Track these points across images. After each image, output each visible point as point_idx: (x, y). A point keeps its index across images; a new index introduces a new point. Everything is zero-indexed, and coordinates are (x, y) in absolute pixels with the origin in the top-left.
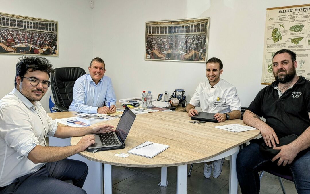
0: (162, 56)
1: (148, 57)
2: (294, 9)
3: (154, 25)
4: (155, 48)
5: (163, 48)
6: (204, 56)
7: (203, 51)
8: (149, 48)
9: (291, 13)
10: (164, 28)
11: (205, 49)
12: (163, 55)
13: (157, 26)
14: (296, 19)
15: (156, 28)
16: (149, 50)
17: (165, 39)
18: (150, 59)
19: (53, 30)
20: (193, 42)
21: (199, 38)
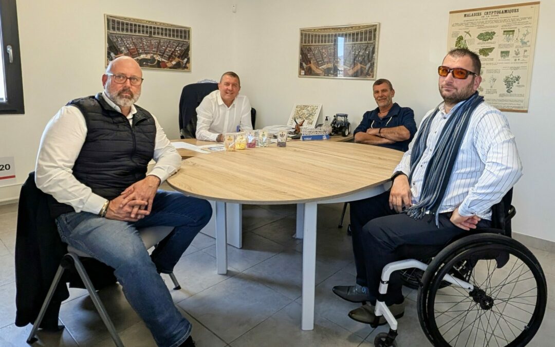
0: (321, 72)
1: (303, 72)
2: (483, 12)
3: (311, 33)
4: (312, 62)
5: (321, 61)
6: (372, 71)
7: (371, 65)
8: (304, 61)
9: (479, 17)
10: (322, 36)
11: (374, 63)
12: (321, 70)
13: (315, 33)
14: (485, 25)
15: (312, 36)
16: (304, 64)
17: (324, 51)
18: (305, 74)
19: (185, 37)
20: (359, 53)
21: (366, 48)
